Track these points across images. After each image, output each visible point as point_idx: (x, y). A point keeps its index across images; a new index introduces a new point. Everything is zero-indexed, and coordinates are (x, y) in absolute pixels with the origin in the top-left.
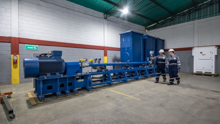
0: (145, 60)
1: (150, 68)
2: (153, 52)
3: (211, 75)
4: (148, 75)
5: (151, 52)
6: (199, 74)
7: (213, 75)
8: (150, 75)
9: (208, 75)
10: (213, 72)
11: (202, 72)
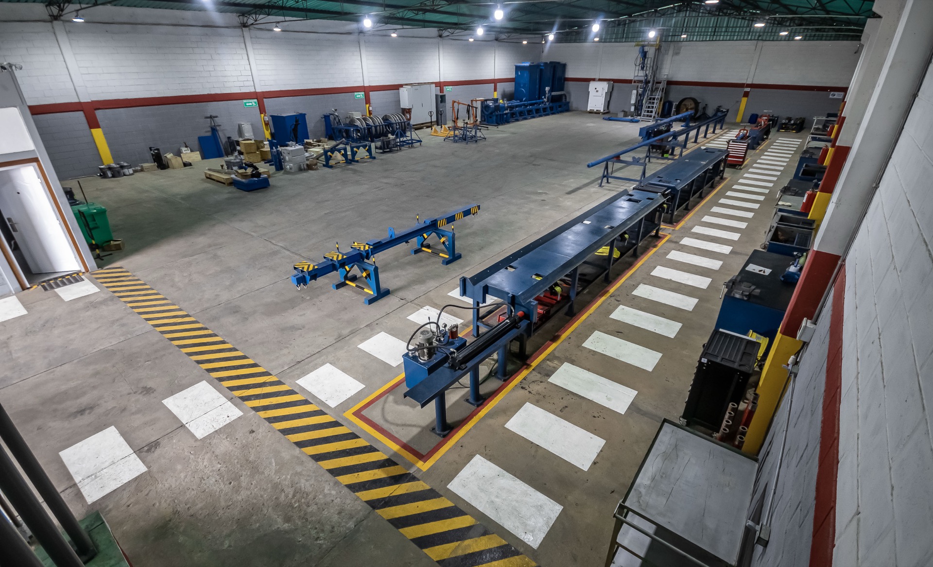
0: (540, 98)
1: (545, 107)
2: (549, 88)
3: (599, 113)
4: (535, 114)
5: (547, 89)
6: (591, 112)
7: (601, 112)
8: (544, 113)
9: (598, 112)
10: (602, 111)
11: (594, 110)
